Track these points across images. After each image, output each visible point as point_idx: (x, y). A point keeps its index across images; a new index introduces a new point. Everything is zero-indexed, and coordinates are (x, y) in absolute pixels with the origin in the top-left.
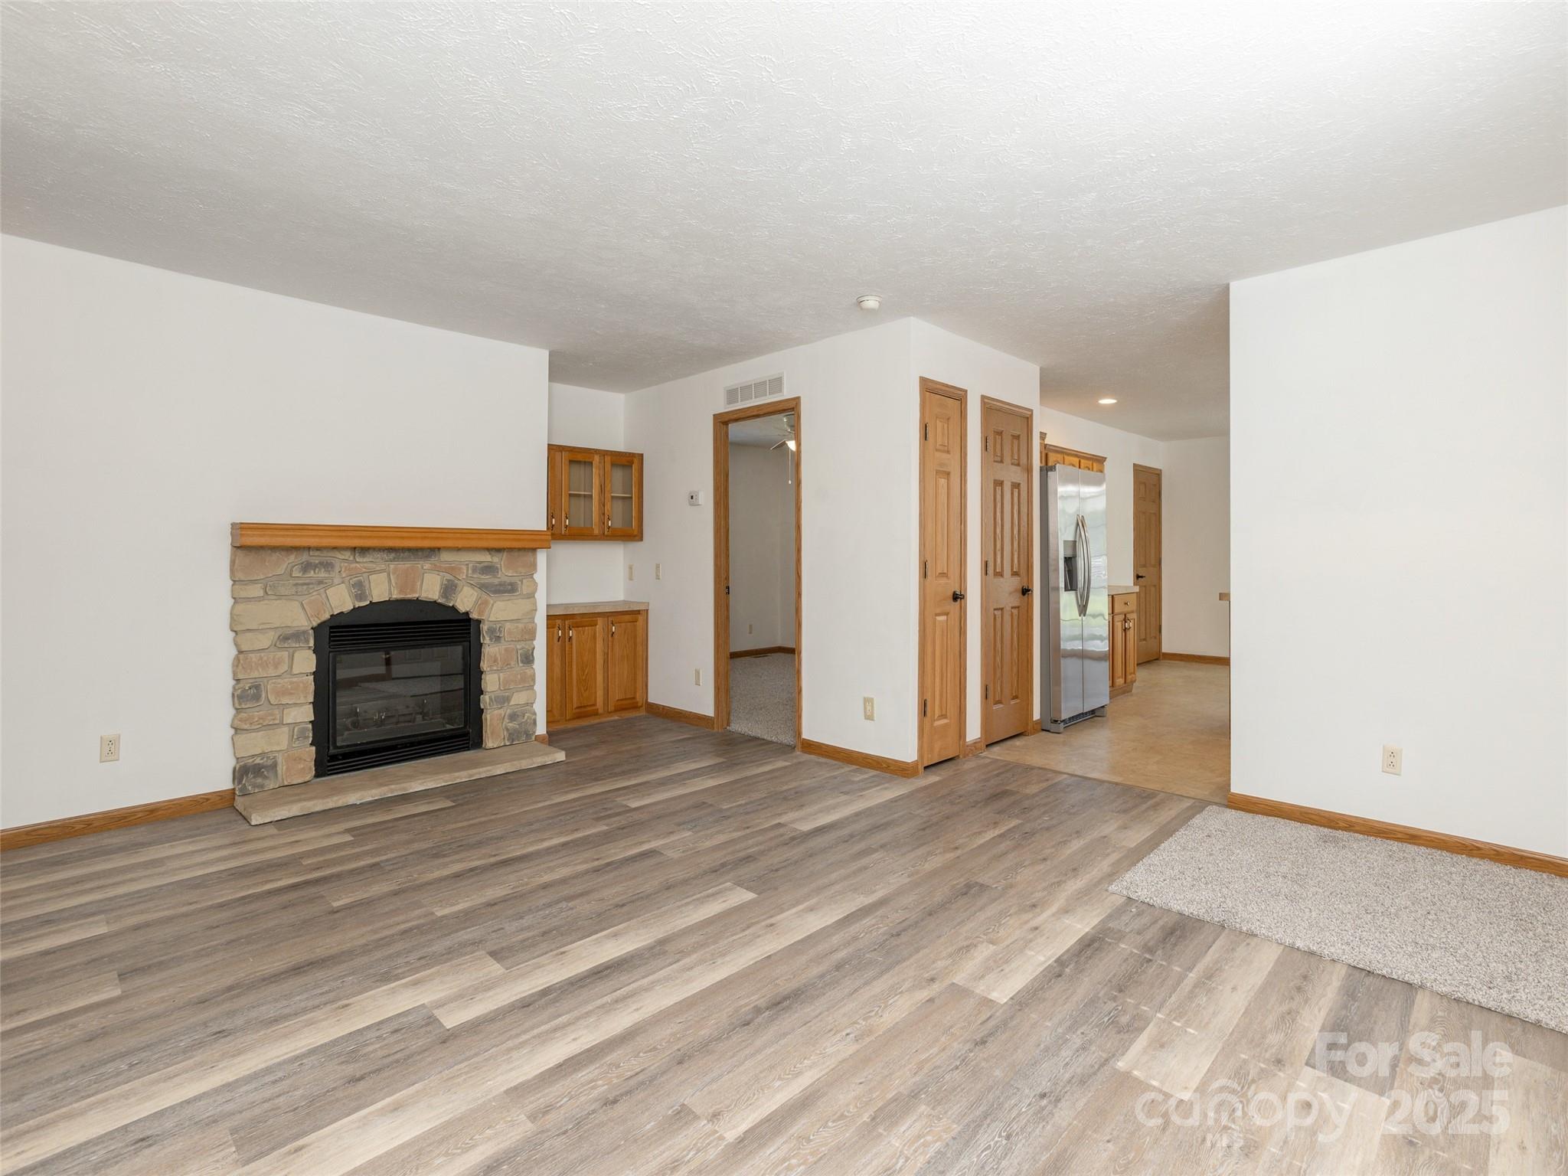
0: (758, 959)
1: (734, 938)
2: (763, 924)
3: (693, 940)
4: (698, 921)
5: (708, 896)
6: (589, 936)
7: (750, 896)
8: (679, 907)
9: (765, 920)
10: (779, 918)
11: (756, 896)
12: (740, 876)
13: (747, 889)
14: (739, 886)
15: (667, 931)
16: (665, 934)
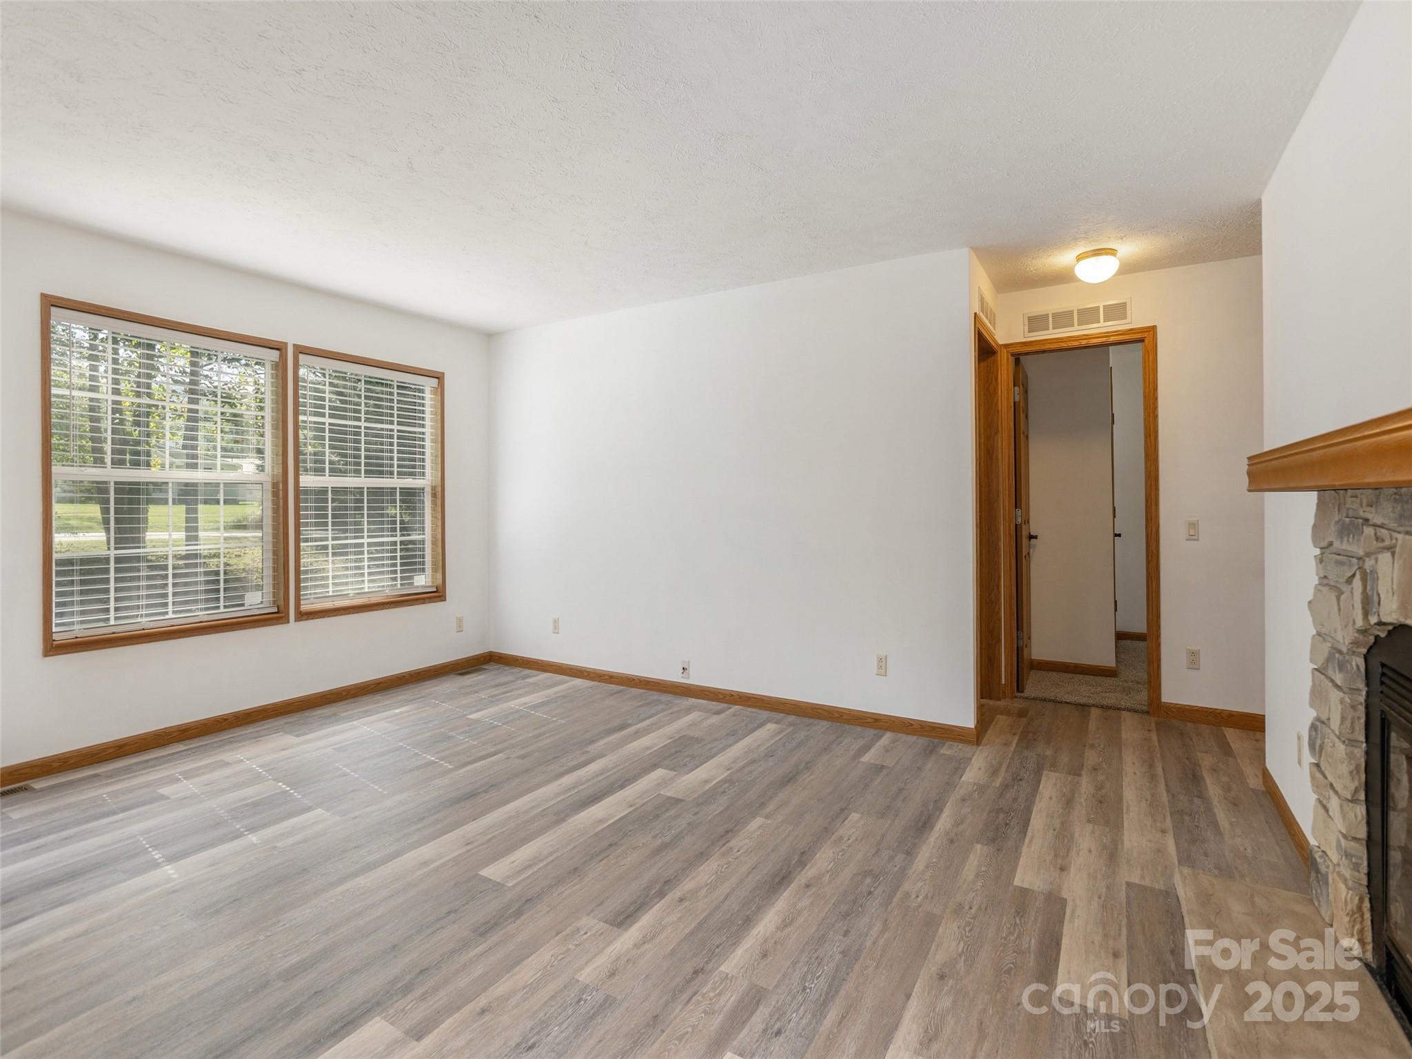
0: (483, 818)
1: (502, 830)
2: (475, 844)
3: (535, 825)
4: (535, 840)
5: (530, 866)
6: (620, 819)
7: (485, 872)
8: (557, 850)
9: (473, 849)
10: (460, 851)
11: (479, 873)
12: (496, 897)
13: (490, 880)
14: (499, 883)
15: (559, 828)
16: (561, 826)
